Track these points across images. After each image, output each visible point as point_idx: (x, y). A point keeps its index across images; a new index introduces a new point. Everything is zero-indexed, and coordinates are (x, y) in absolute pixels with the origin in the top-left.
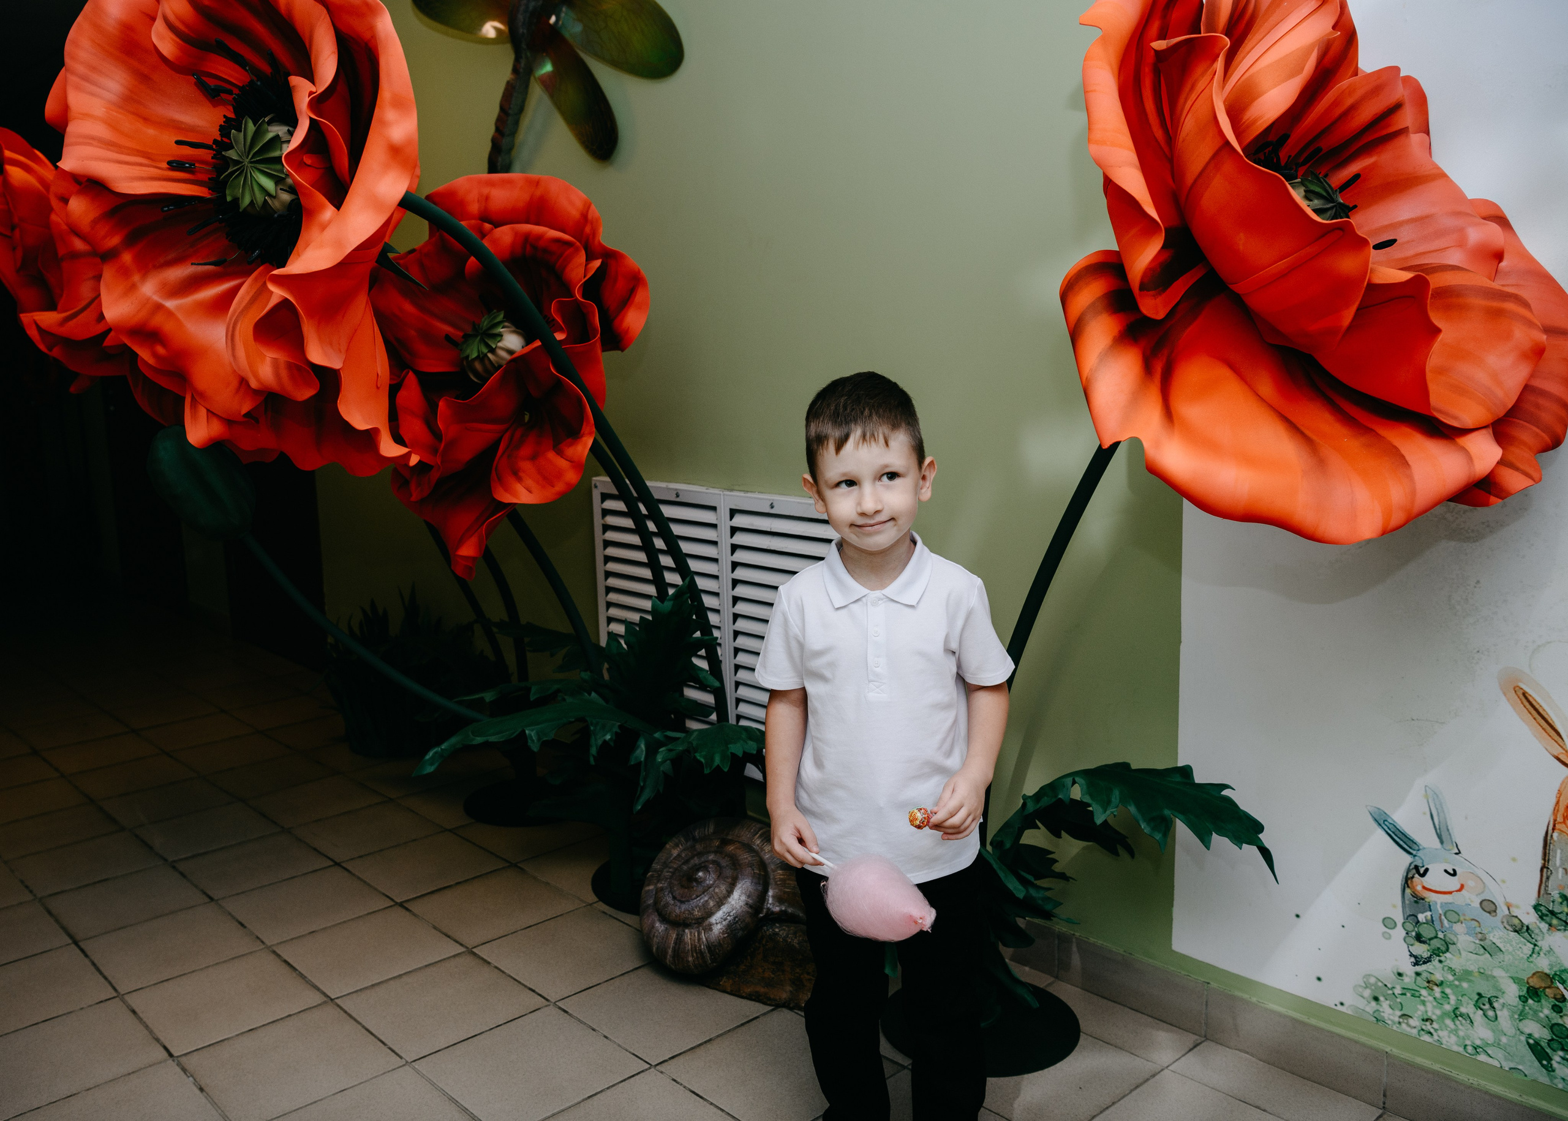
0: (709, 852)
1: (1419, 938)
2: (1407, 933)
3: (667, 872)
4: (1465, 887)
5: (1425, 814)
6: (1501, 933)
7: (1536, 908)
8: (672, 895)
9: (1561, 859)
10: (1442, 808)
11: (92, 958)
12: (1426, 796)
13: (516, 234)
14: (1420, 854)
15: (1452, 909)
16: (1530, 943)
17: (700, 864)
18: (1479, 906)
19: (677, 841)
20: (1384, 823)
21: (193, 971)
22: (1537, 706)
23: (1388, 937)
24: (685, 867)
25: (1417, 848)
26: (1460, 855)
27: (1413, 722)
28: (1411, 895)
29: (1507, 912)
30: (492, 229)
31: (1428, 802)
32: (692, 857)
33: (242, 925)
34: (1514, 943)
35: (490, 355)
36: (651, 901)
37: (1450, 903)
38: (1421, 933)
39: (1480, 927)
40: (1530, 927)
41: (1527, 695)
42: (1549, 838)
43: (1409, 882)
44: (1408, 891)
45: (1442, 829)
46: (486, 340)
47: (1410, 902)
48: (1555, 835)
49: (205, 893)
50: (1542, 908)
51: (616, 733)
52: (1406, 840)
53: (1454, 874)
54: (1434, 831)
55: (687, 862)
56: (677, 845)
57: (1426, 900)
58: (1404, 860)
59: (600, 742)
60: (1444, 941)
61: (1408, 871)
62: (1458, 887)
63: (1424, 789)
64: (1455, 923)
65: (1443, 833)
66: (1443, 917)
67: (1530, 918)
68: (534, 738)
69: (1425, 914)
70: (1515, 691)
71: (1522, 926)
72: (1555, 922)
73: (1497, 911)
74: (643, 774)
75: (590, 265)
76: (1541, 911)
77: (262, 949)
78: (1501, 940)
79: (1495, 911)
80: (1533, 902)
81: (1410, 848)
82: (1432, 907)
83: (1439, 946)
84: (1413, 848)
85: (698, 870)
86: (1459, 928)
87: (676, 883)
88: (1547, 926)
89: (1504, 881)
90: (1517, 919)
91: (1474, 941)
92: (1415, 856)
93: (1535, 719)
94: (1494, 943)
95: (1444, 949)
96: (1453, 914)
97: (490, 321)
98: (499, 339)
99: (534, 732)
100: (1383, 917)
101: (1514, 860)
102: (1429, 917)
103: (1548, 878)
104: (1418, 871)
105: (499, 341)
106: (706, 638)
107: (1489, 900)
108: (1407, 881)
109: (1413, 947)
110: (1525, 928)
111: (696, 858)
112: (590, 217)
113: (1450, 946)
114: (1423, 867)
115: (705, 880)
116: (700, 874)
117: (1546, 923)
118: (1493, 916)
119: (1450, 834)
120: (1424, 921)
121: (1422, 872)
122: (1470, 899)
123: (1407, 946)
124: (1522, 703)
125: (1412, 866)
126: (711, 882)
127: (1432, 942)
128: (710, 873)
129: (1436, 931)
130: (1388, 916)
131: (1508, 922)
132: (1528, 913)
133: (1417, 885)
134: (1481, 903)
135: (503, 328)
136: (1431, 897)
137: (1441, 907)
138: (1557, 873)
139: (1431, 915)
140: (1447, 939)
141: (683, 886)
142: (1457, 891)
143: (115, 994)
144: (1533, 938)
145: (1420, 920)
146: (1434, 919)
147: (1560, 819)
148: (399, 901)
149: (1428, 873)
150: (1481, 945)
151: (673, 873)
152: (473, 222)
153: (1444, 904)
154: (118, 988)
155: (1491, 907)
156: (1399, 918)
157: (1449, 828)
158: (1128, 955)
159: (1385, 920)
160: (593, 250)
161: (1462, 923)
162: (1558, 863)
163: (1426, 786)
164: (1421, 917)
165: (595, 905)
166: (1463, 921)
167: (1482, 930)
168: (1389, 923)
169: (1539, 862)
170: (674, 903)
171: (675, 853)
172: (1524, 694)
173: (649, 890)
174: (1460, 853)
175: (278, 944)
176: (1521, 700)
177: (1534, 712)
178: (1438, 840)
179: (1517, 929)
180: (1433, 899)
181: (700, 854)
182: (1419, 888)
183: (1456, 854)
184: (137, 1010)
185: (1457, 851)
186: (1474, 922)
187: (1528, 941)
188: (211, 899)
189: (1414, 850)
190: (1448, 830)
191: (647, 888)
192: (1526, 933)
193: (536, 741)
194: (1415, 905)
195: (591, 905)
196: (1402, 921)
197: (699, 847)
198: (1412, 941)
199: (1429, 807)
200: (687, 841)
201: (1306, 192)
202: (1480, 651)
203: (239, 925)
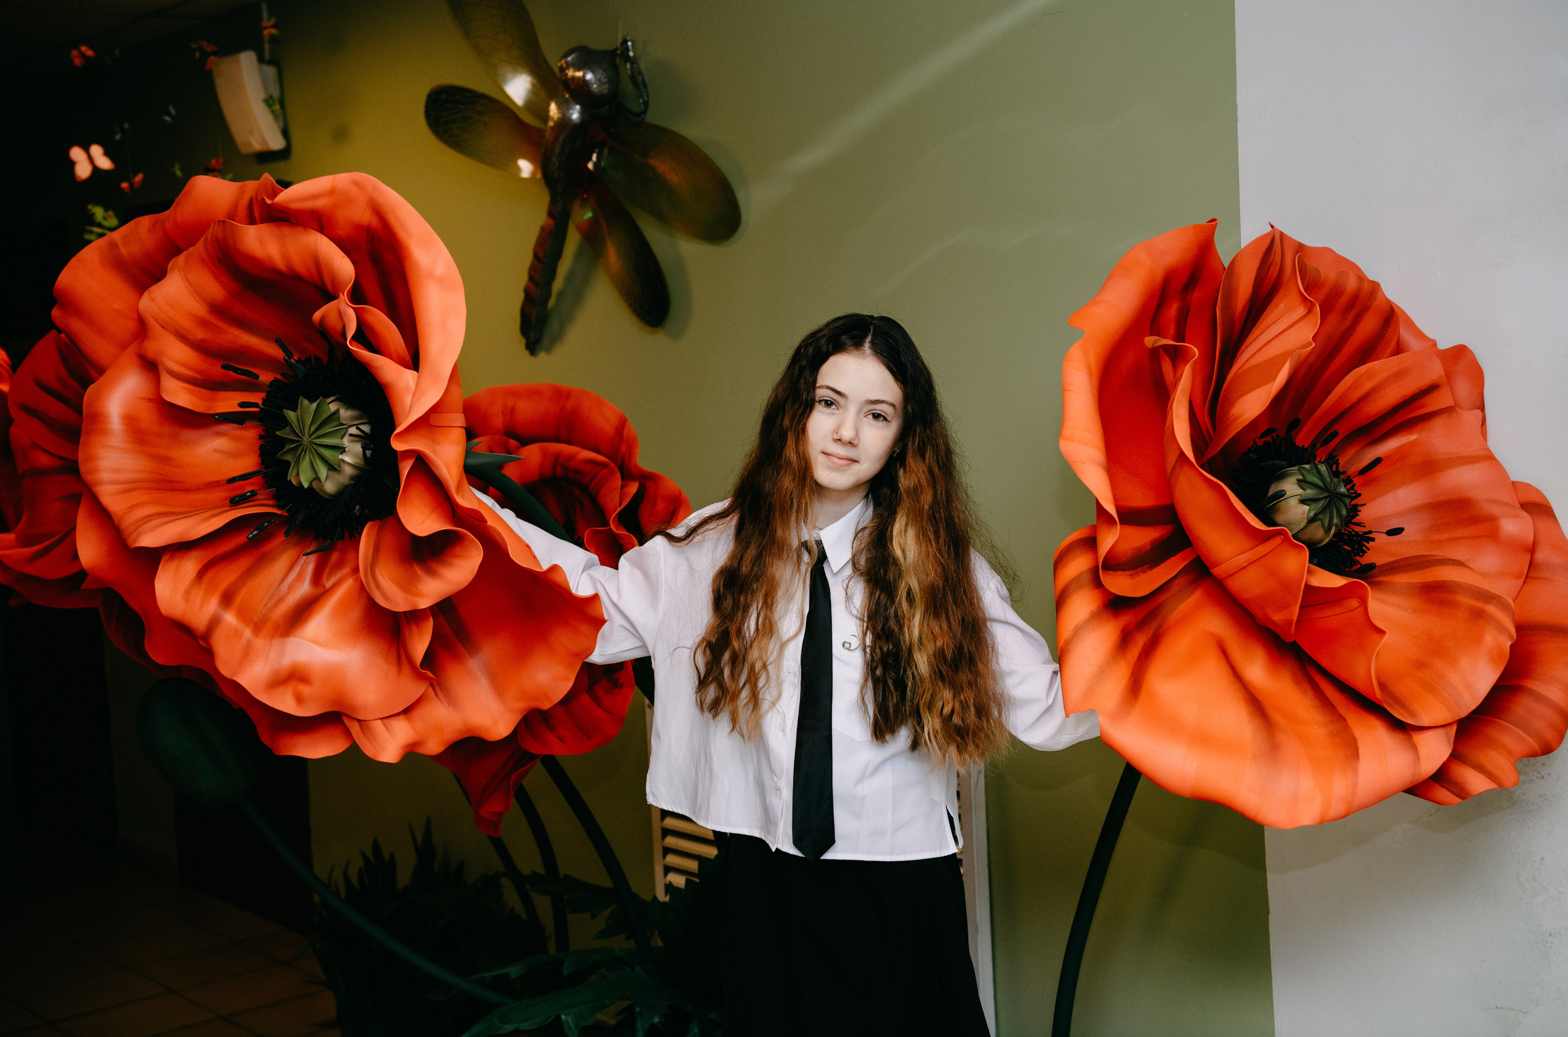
13: (545, 453)
27: (1498, 1010)
30: (518, 448)
51: (665, 1014)
59: (647, 1025)
68: (571, 1024)
75: (626, 490)
99: (571, 1016)
112: (625, 433)
160: (628, 472)
193: (573, 1027)
201: (1299, 481)
202: (1552, 934)
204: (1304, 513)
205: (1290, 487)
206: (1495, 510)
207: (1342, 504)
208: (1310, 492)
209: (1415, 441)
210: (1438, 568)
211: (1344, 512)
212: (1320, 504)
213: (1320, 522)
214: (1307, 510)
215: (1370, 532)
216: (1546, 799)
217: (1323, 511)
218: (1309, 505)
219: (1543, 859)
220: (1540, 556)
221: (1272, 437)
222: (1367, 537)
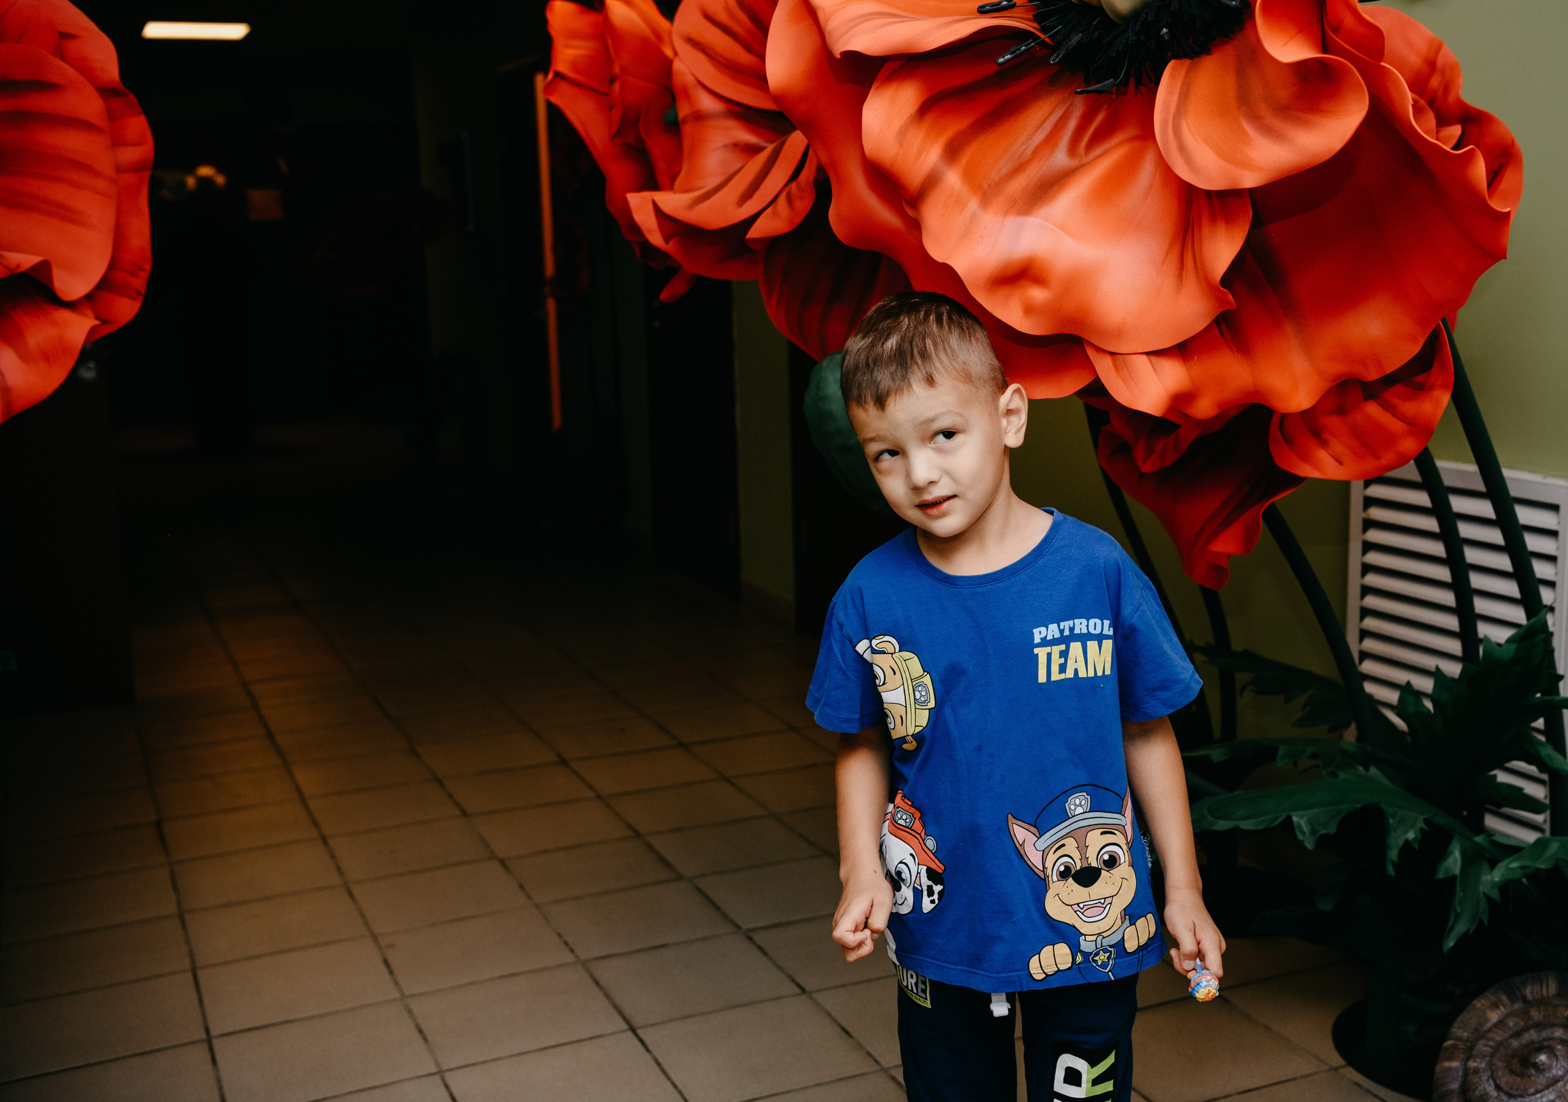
0: (1553, 1025)
3: (1486, 1045)
8: (1494, 1081)
11: (656, 1054)
17: (1540, 1042)
19: (1493, 999)
24: (1515, 1043)
32: (1527, 1029)
36: (1455, 1086)
51: (1422, 830)
55: (1518, 1034)
56: (1495, 1006)
59: (1401, 843)
68: (1305, 829)
74: (1459, 894)
85: (1540, 1049)
87: (1499, 1064)
99: (1305, 819)
106: (1548, 698)
111: (1532, 1032)
112: (1440, 62)
115: (1550, 1067)
116: (1543, 1058)
126: (1560, 1073)
128: (1557, 1059)
141: (1512, 1072)
151: (1496, 1049)
160: (1449, 110)
165: (1342, 1071)
170: (1499, 1095)
171: (1494, 1017)
173: (1450, 1069)
181: (1539, 1026)
188: (802, 989)
191: (1447, 1064)
193: (1307, 834)
195: (1336, 1069)
197: (1536, 1015)
200: (1513, 1002)
203: (843, 1034)
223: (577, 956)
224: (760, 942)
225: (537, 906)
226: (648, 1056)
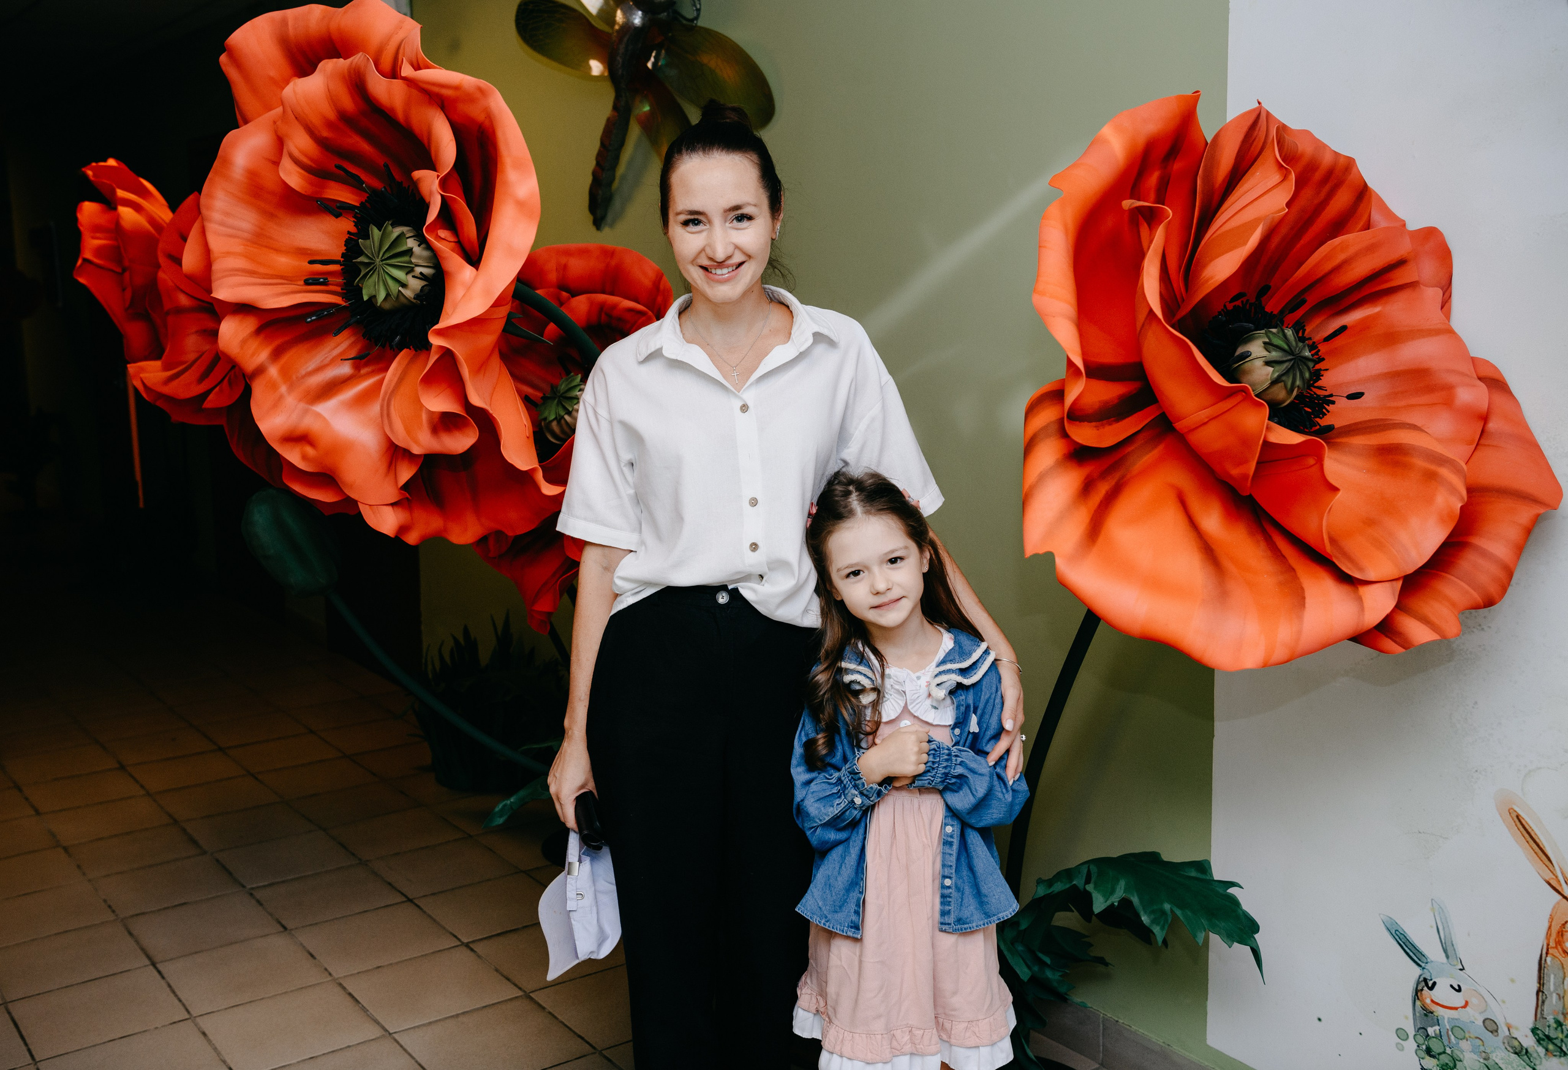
1: (1429, 1052)
2: (1418, 1046)
4: (1470, 1004)
5: (1432, 927)
6: (1503, 1054)
7: (1534, 1030)
9: (1554, 984)
10: (1447, 922)
11: (168, 979)
12: (1433, 909)
13: (592, 303)
14: (1428, 966)
15: (1458, 1025)
16: (1529, 1066)
18: (1482, 1024)
20: (1395, 933)
21: (262, 999)
22: (1530, 830)
23: (1402, 1049)
25: (1425, 961)
26: (1464, 971)
27: (1420, 834)
28: (1421, 1007)
29: (1508, 1033)
30: (569, 299)
31: (1435, 916)
33: (312, 956)
34: (1514, 1065)
35: (567, 417)
37: (1456, 1019)
38: (1431, 1046)
39: (1483, 1045)
40: (1529, 1050)
41: (1520, 818)
42: (1543, 962)
43: (1419, 994)
44: (1418, 1003)
45: (1447, 944)
46: (564, 404)
47: (1420, 1014)
48: (1549, 959)
49: (280, 923)
50: (1539, 1032)
52: (1415, 951)
53: (1459, 990)
54: (1440, 945)
57: (1434, 1014)
58: (1414, 972)
60: (1452, 1057)
61: (1418, 983)
62: (1463, 1004)
63: (1430, 902)
64: (1461, 1039)
65: (1448, 948)
66: (1450, 1033)
67: (1529, 1042)
69: (1434, 1028)
70: (1510, 813)
71: (1522, 1049)
72: (1551, 1047)
73: (1499, 1032)
76: (1538, 1035)
77: (330, 981)
78: (1503, 1061)
79: (1497, 1031)
80: (1531, 1026)
81: (1419, 960)
82: (1440, 1022)
83: (1448, 1062)
84: (1422, 960)
86: (1464, 1045)
88: (1544, 1050)
89: (1504, 1002)
90: (1516, 1041)
91: (1479, 1059)
92: (1424, 968)
93: (1527, 842)
94: (1497, 1064)
95: (1451, 1065)
96: (1458, 1029)
97: (567, 385)
98: (576, 401)
100: (1397, 1028)
101: (1512, 981)
102: (1438, 1032)
103: (1543, 1002)
104: (1426, 984)
105: (575, 404)
107: (1491, 1020)
108: (1417, 993)
109: (1424, 1060)
110: (1524, 1051)
112: (662, 287)
113: (1457, 1062)
114: (1431, 980)
117: (1543, 1047)
118: (1495, 1036)
119: (1455, 950)
120: (1433, 1035)
121: (1430, 985)
122: (1473, 1017)
123: (1418, 1059)
124: (1516, 825)
125: (1422, 979)
127: (1441, 1057)
129: (1444, 1046)
130: (1401, 1027)
131: (1508, 1043)
132: (1526, 1036)
133: (1426, 998)
134: (1484, 1022)
135: (579, 391)
136: (1439, 1011)
137: (1448, 1022)
138: (1552, 997)
139: (1440, 1030)
140: (1455, 1056)
142: (1462, 1007)
143: (187, 1016)
144: (1531, 1062)
145: (1430, 1034)
146: (1442, 1033)
147: (1552, 944)
148: (465, 941)
149: (1436, 987)
150: (1485, 1064)
152: (552, 290)
153: (1450, 1020)
154: (190, 1010)
155: (1492, 1027)
156: (1411, 1032)
157: (1454, 943)
158: (1167, 1046)
159: (1399, 1031)
161: (1467, 1040)
162: (1552, 988)
163: (1432, 899)
164: (1431, 1031)
166: (1468, 1038)
167: (1485, 1049)
168: (1401, 1034)
169: (1535, 986)
172: (1518, 817)
174: (1464, 969)
175: (345, 977)
176: (1515, 822)
177: (1527, 835)
178: (1443, 955)
179: (1517, 1051)
180: (1440, 1014)
182: (1428, 1001)
183: (1461, 970)
184: (207, 1032)
185: (1462, 968)
186: (1478, 1040)
187: (1528, 1065)
188: (285, 928)
189: (1423, 962)
190: (1453, 945)
192: (1526, 1057)
194: (1425, 1018)
196: (1414, 1033)
198: (1423, 1054)
199: (1436, 920)
201: (1265, 343)
202: (1479, 771)
203: (309, 956)
204: (1268, 375)
205: (1256, 349)
206: (1452, 379)
207: (1305, 367)
208: (1275, 355)
209: (1378, 314)
210: (1394, 431)
211: (1307, 375)
212: (1285, 366)
213: (1283, 383)
214: (1271, 371)
215: (1331, 395)
216: (1484, 650)
217: (1286, 373)
218: (1273, 367)
219: (1476, 703)
220: (1492, 425)
221: (1242, 302)
222: (1328, 400)
223: (117, 915)
224: (258, 897)
225: (90, 881)
226: (163, 982)
